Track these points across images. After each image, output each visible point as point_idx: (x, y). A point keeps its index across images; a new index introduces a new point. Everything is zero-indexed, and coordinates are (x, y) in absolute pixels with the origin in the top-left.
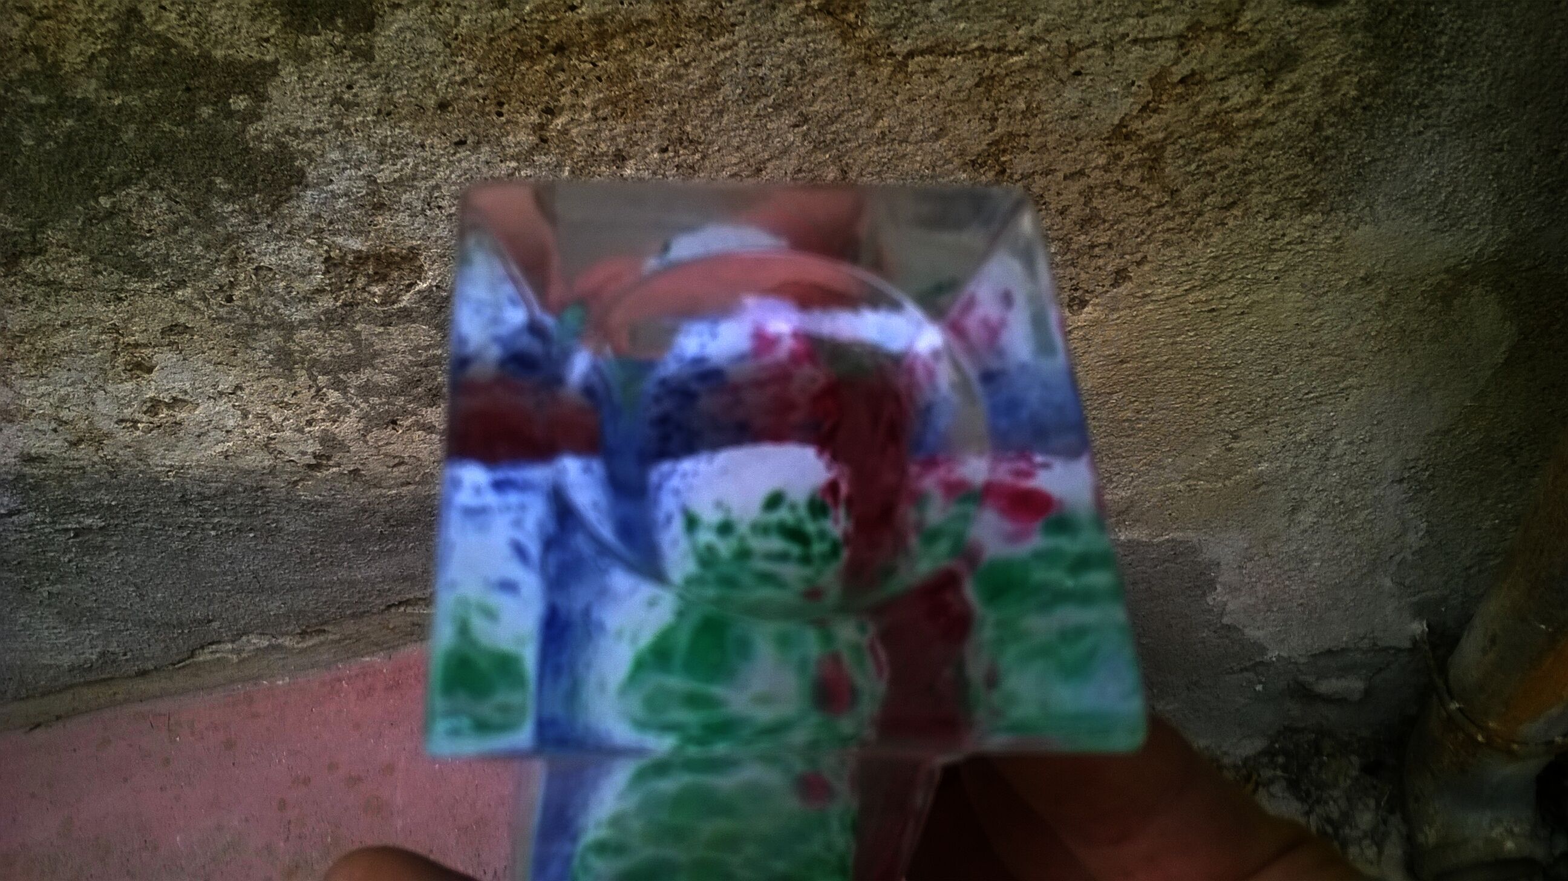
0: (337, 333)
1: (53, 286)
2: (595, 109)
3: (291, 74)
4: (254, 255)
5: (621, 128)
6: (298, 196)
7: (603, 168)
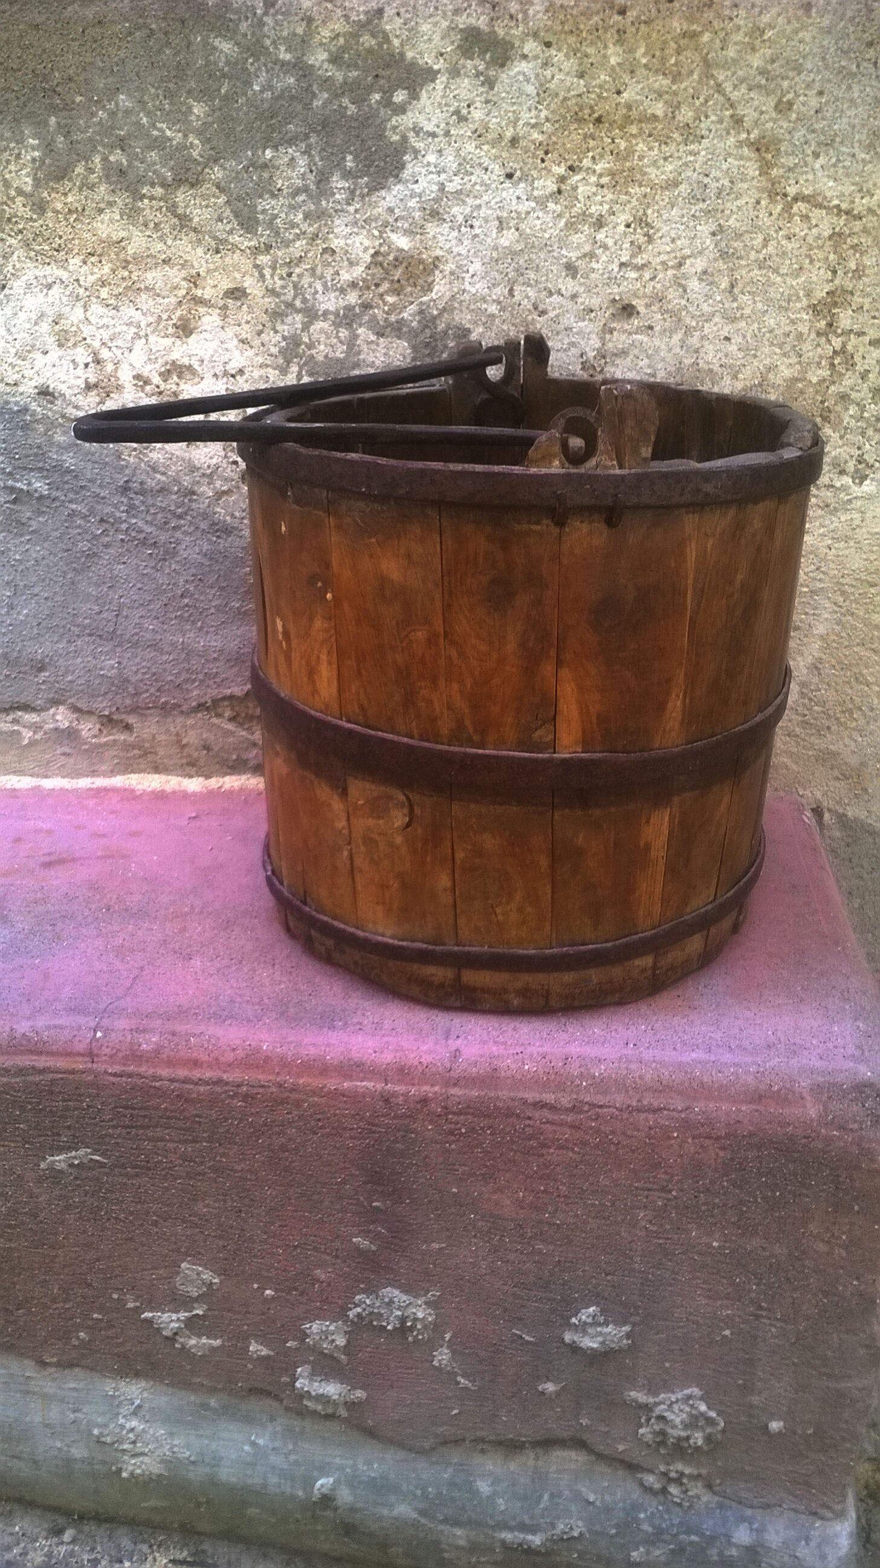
0: (344, 333)
1: (184, 221)
2: (600, 176)
3: (442, 83)
4: (331, 236)
5: (610, 196)
6: (389, 189)
7: (586, 228)
